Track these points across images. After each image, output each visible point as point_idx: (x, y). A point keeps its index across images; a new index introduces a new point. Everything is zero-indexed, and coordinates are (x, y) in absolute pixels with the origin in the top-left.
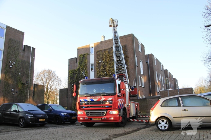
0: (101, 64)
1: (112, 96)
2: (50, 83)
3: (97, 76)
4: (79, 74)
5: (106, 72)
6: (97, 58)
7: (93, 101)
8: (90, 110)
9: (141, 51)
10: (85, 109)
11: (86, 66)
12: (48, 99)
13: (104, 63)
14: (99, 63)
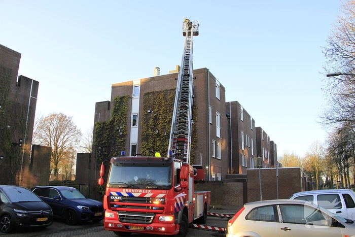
0: (151, 115)
1: (165, 191)
2: (62, 136)
3: (143, 135)
4: (112, 130)
5: (158, 131)
6: (144, 105)
7: (133, 196)
8: (127, 211)
9: (219, 98)
10: (118, 209)
11: (126, 118)
12: (56, 164)
13: (155, 115)
14: (147, 115)
